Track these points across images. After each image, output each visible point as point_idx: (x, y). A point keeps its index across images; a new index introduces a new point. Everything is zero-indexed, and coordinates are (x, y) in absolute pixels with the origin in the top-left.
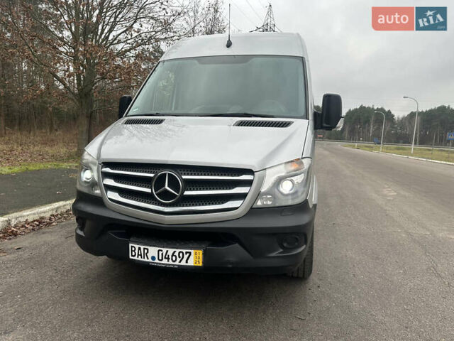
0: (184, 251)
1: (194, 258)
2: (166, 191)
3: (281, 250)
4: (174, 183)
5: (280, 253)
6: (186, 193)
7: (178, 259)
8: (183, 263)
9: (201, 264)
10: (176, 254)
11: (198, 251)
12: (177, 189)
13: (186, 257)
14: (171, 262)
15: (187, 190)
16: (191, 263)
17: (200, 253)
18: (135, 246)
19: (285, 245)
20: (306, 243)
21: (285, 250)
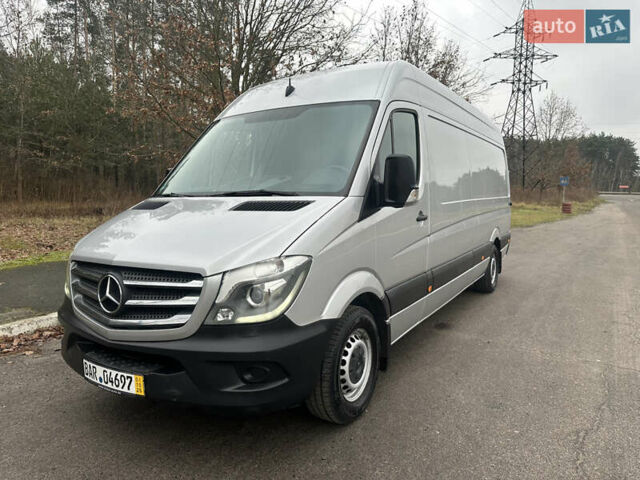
0: (126, 375)
1: (135, 386)
2: (108, 299)
3: (242, 384)
4: (114, 290)
5: (239, 388)
6: (130, 302)
7: (121, 385)
8: (125, 390)
9: (143, 394)
10: (119, 377)
11: (138, 377)
12: (117, 298)
13: (128, 382)
14: (114, 387)
15: (131, 299)
16: (133, 390)
17: (141, 378)
18: (87, 363)
19: (248, 377)
20: (288, 375)
21: (249, 384)
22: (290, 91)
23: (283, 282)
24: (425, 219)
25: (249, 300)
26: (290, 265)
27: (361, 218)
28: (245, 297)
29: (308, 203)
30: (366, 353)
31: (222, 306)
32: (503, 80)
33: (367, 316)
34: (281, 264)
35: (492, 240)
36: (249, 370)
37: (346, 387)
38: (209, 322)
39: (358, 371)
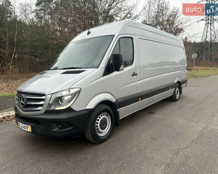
0: (27, 126)
1: (29, 128)
3: (58, 129)
6: (28, 103)
9: (31, 131)
10: (25, 126)
11: (30, 126)
13: (27, 128)
14: (24, 129)
16: (28, 130)
18: (19, 122)
19: (59, 126)
20: (72, 126)
21: (60, 128)
22: (89, 33)
23: (70, 96)
24: (136, 75)
25: (60, 102)
26: (73, 91)
27: (103, 75)
28: (59, 101)
29: (85, 71)
30: (108, 120)
31: (52, 104)
32: (202, 20)
33: (108, 108)
34: (70, 91)
35: (176, 81)
36: (59, 124)
37: (99, 131)
38: (48, 109)
39: (104, 126)
